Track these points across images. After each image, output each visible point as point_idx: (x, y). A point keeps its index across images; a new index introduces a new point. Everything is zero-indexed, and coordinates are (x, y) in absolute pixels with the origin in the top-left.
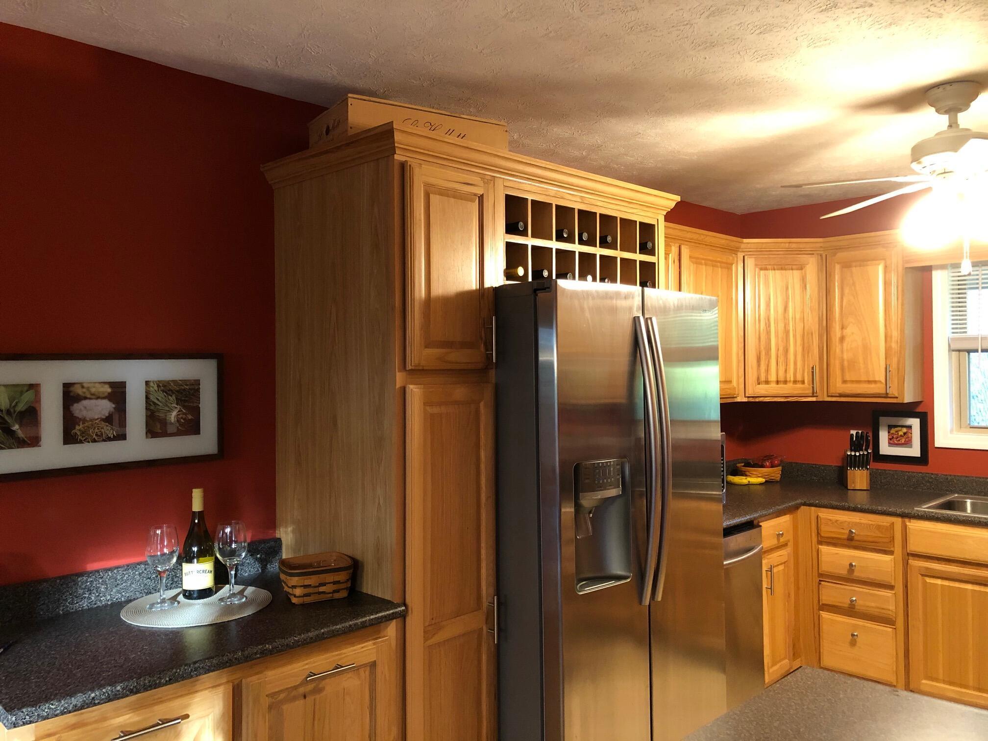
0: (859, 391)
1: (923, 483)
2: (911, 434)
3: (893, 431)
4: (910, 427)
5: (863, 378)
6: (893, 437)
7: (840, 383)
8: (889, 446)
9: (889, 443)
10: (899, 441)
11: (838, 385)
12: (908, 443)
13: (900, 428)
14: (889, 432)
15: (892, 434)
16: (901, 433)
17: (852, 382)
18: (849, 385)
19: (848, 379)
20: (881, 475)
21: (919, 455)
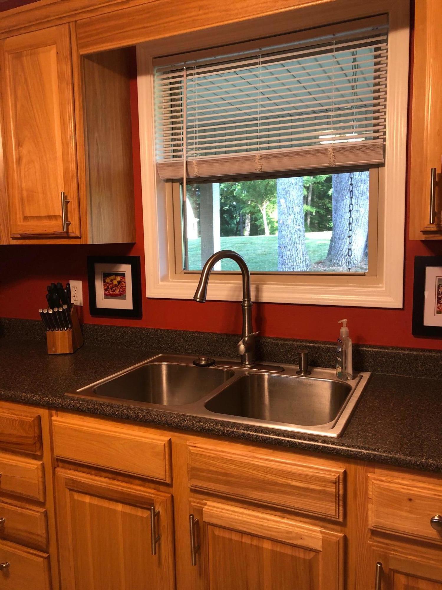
0: (39, 231)
1: (135, 341)
2: (125, 282)
3: (108, 280)
4: (123, 275)
5: (43, 213)
6: (108, 288)
7: (22, 220)
8: (105, 298)
9: (105, 294)
10: (114, 291)
11: (19, 223)
12: (121, 295)
13: (113, 277)
14: (104, 282)
15: (108, 283)
16: (115, 282)
17: (33, 218)
18: (31, 223)
19: (28, 215)
20: (97, 332)
21: (132, 308)
